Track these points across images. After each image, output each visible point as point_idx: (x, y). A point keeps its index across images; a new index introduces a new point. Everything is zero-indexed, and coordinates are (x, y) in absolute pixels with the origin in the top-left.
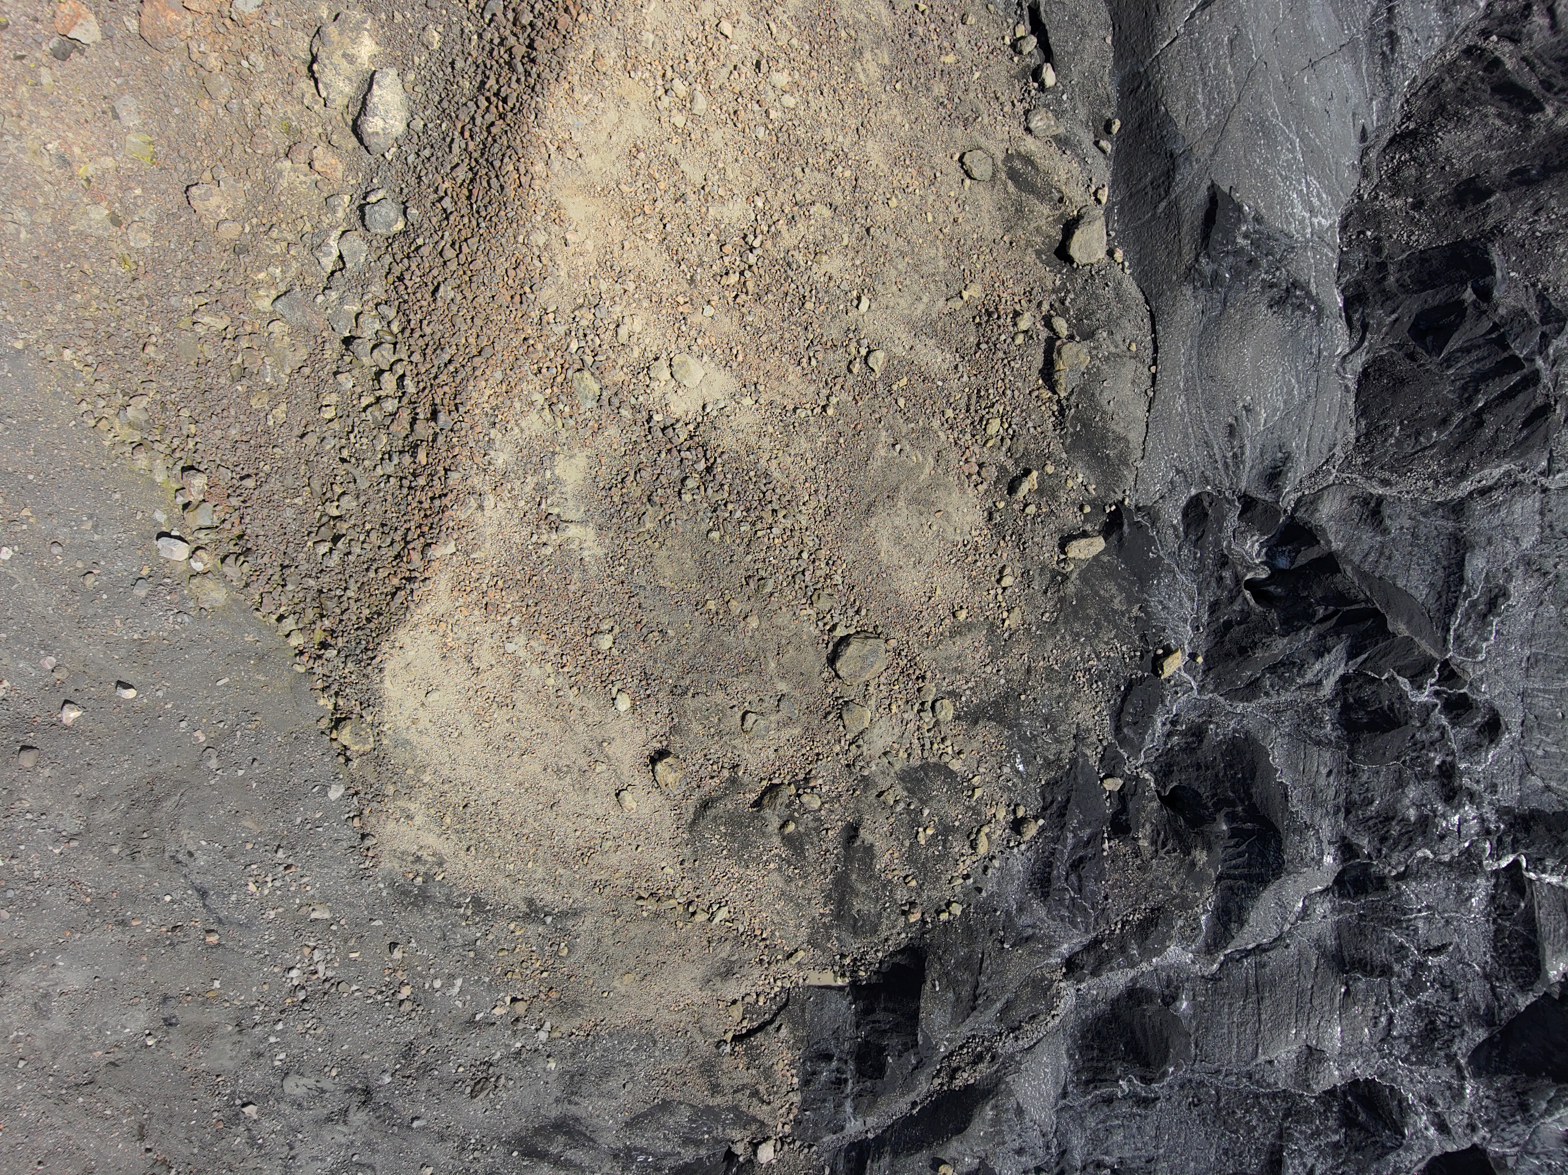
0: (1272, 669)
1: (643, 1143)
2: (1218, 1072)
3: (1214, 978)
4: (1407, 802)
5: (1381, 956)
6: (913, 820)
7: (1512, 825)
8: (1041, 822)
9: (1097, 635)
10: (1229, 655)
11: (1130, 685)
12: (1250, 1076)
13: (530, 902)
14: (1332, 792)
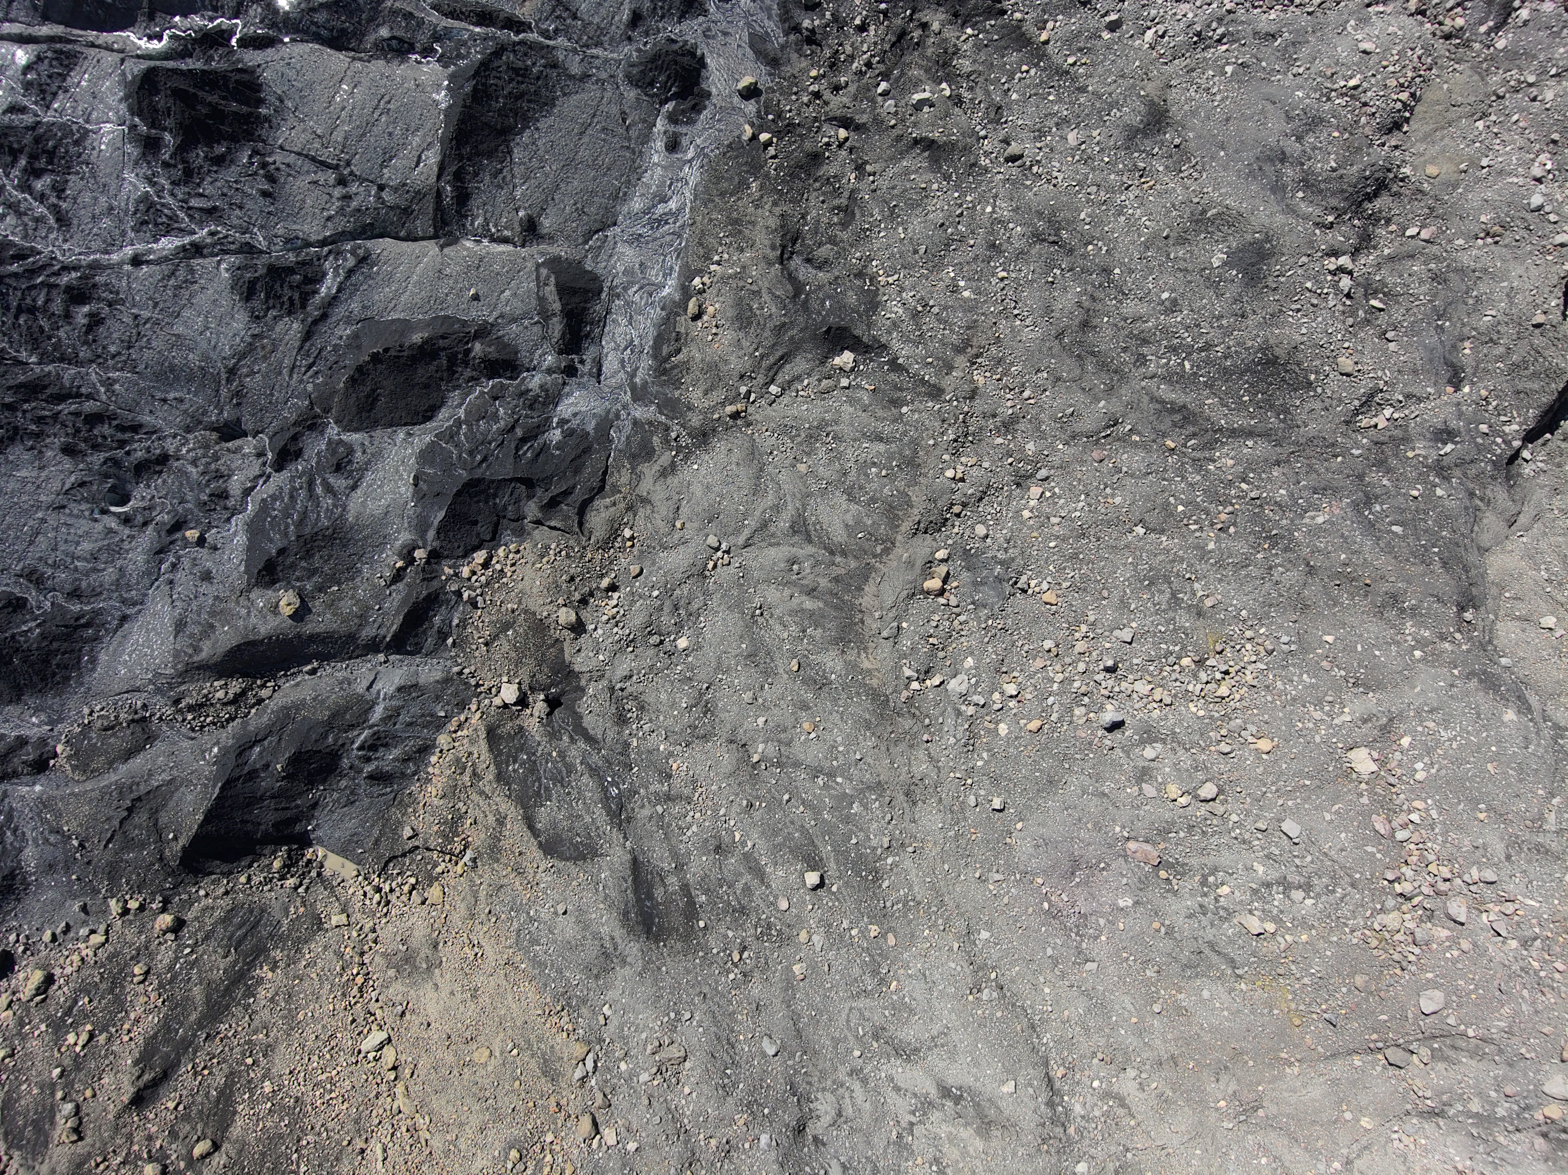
1: (599, 811)
6: (77, 1068)
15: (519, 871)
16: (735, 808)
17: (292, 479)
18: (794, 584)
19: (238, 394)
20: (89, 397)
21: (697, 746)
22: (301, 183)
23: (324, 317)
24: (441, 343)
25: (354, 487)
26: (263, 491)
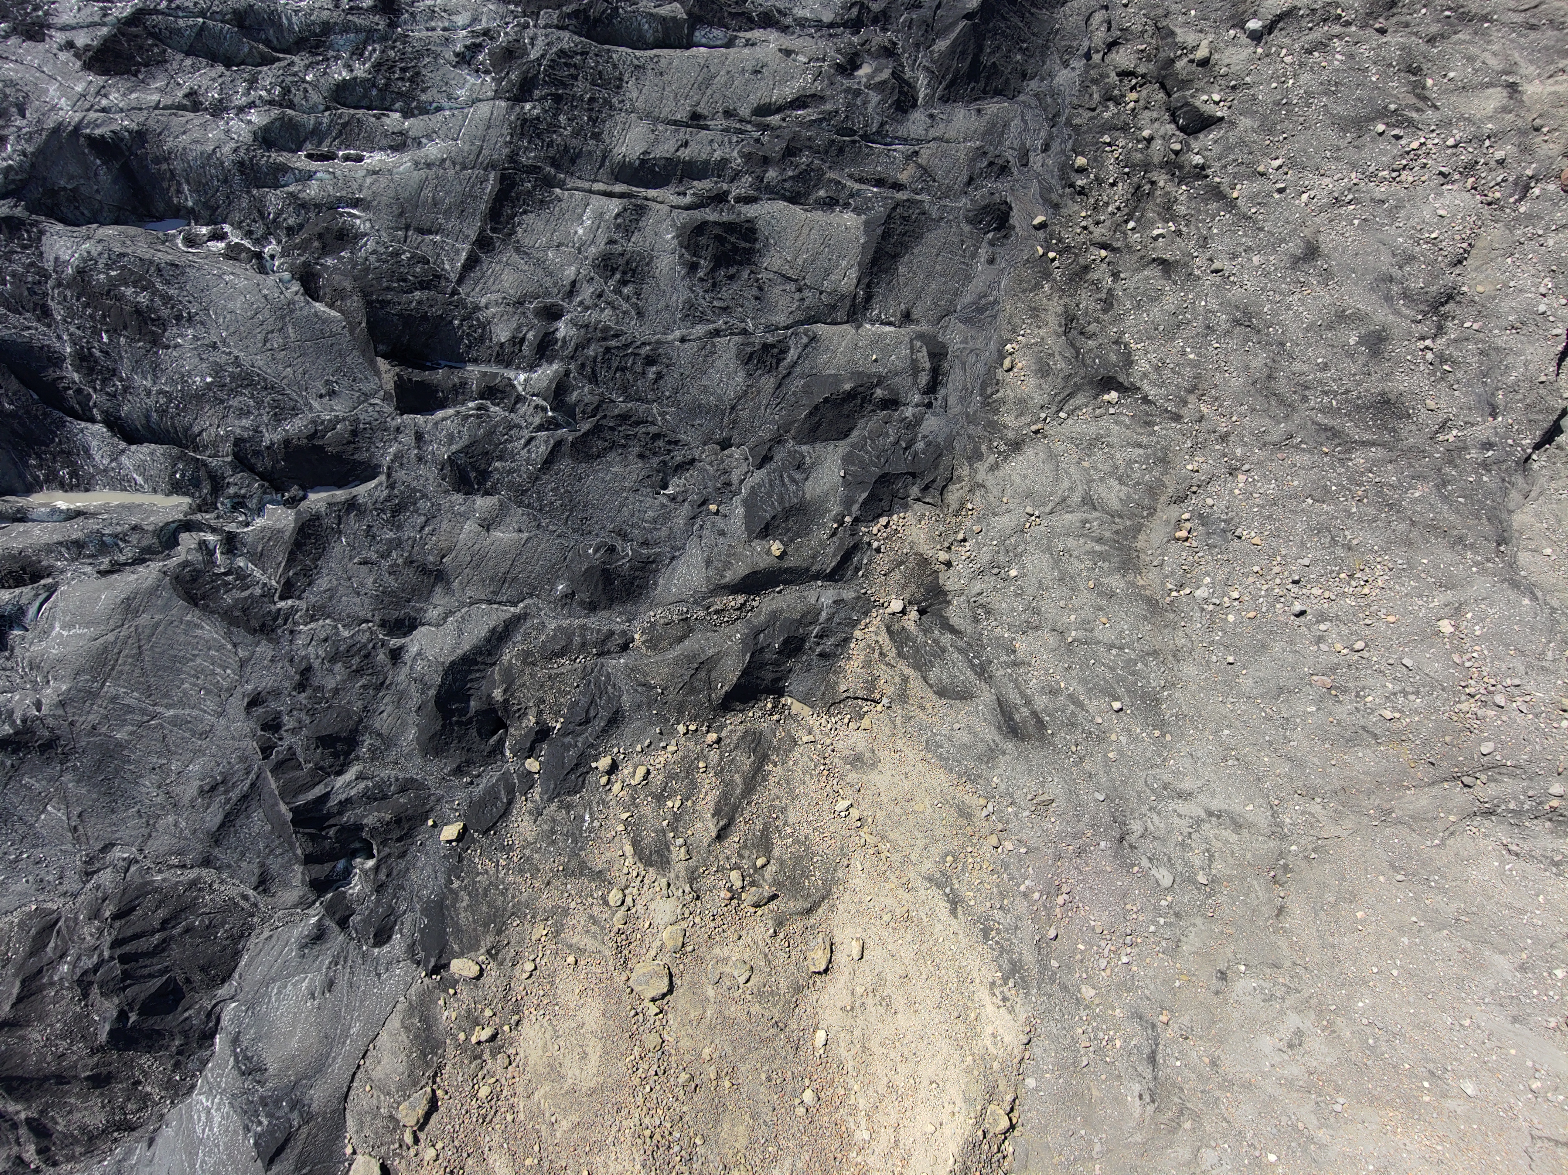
0: (385, 797)
1: (969, 673)
2: (559, 536)
3: (531, 595)
4: (338, 677)
5: (409, 572)
6: (677, 820)
7: (273, 631)
8: (594, 765)
9: (491, 883)
10: (409, 819)
11: (485, 833)
12: (539, 526)
13: (953, 912)
14: (386, 700)
15: (923, 708)
16: (1059, 669)
17: (768, 474)
18: (1086, 536)
19: (734, 422)
20: (653, 423)
21: (1031, 633)
22: (777, 290)
23: (789, 373)
24: (860, 389)
25: (807, 479)
26: (751, 481)
